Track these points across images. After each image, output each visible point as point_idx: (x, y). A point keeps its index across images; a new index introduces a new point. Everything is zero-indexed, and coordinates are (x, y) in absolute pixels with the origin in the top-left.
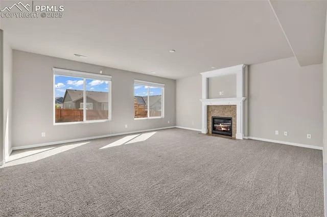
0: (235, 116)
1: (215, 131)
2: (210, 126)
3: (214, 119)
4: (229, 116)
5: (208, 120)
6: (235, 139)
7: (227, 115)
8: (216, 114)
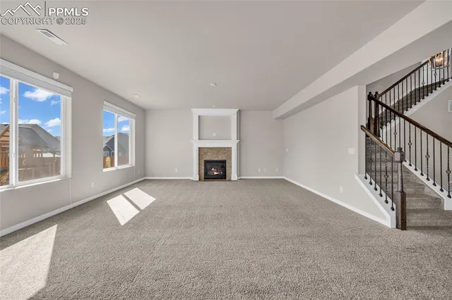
0: (230, 158)
1: (207, 177)
2: (203, 171)
3: (206, 162)
4: (224, 159)
5: (199, 165)
6: (230, 180)
7: (220, 158)
8: (209, 157)
